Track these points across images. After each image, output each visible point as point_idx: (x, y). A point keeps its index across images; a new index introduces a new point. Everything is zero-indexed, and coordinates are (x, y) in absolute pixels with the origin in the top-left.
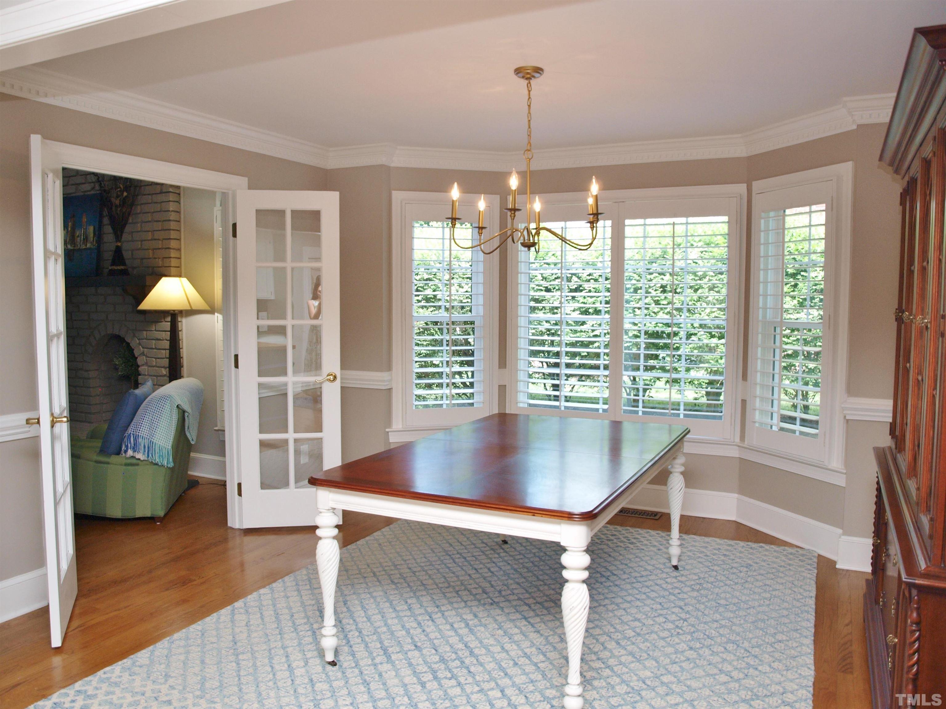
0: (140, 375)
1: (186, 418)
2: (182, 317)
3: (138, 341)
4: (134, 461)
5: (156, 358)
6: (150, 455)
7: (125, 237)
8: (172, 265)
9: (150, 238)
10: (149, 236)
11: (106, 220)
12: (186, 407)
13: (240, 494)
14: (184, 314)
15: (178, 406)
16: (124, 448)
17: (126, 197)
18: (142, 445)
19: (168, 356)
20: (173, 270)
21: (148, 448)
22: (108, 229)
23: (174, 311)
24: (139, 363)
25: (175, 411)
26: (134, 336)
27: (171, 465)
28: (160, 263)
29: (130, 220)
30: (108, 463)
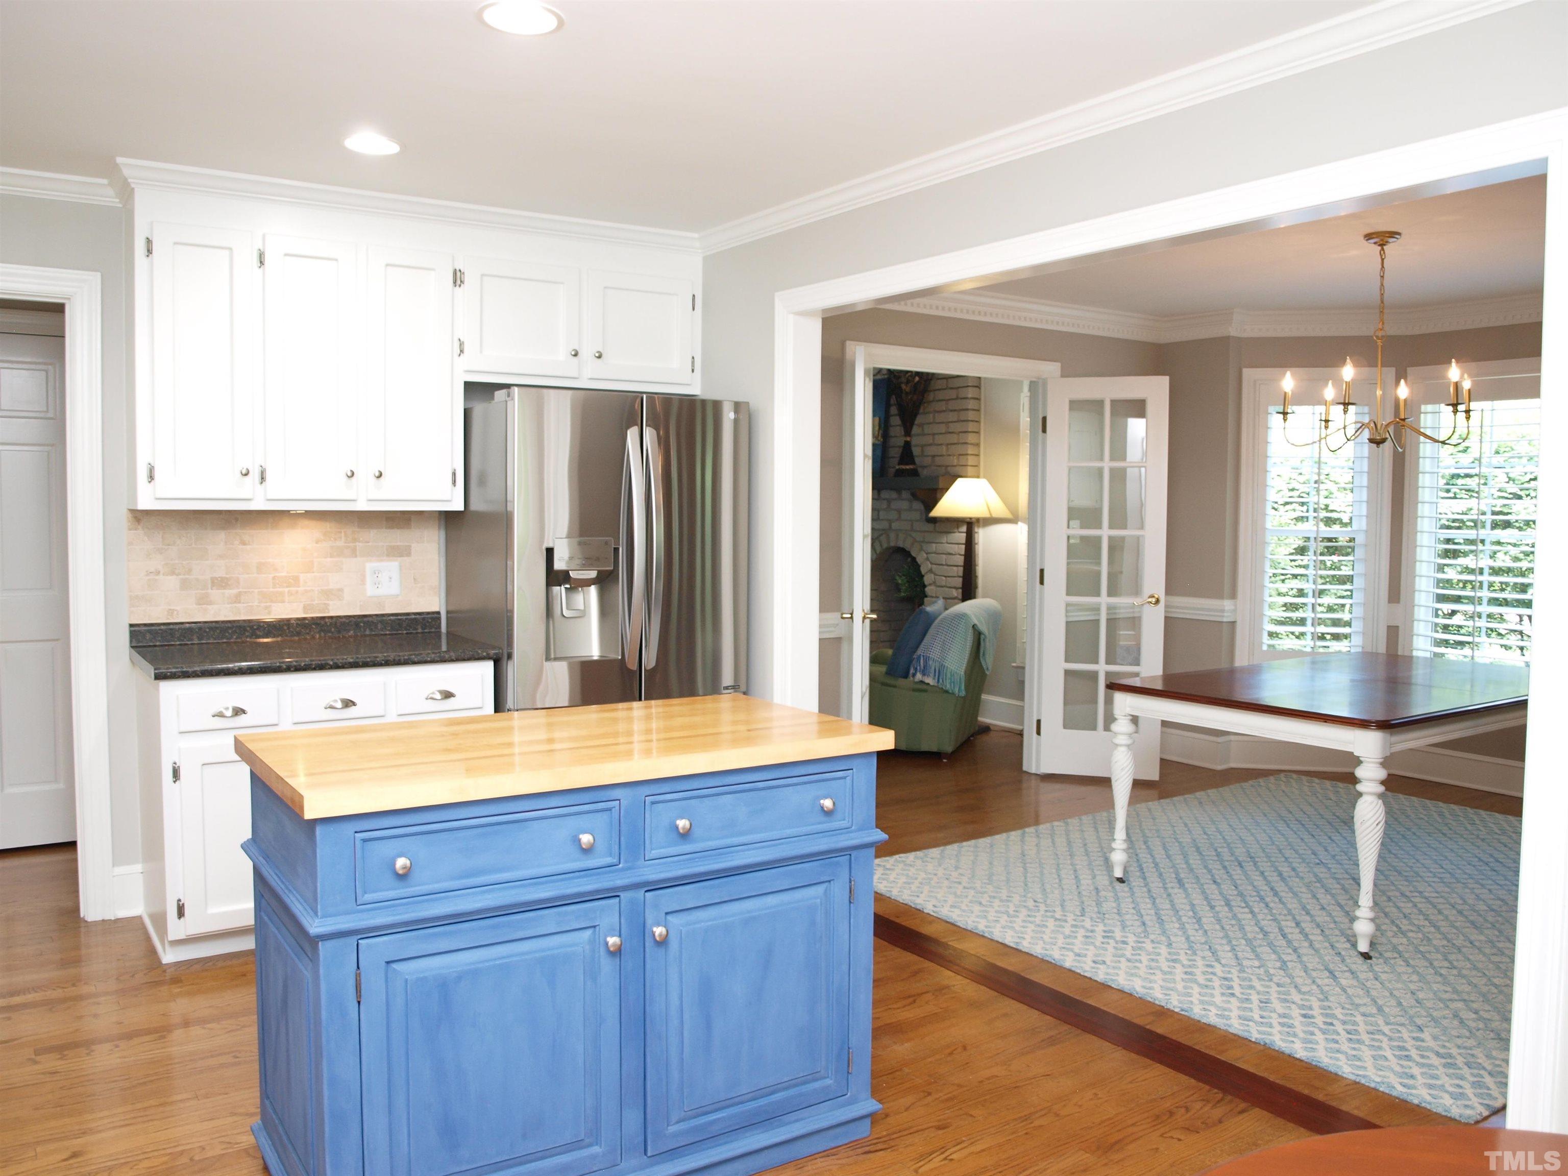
0: (926, 596)
1: (982, 641)
2: (979, 527)
3: (925, 555)
4: (925, 687)
5: (945, 577)
6: (941, 681)
7: (915, 430)
8: (969, 464)
9: (944, 431)
10: (942, 428)
11: (894, 410)
12: (983, 628)
13: (1039, 733)
14: (981, 522)
15: (973, 626)
16: (912, 671)
17: (918, 382)
18: (933, 668)
19: (961, 574)
20: (970, 470)
21: (939, 671)
22: (896, 421)
23: (971, 518)
24: (926, 583)
25: (971, 631)
26: (921, 549)
27: (963, 693)
28: (955, 462)
29: (921, 411)
30: (895, 686)
